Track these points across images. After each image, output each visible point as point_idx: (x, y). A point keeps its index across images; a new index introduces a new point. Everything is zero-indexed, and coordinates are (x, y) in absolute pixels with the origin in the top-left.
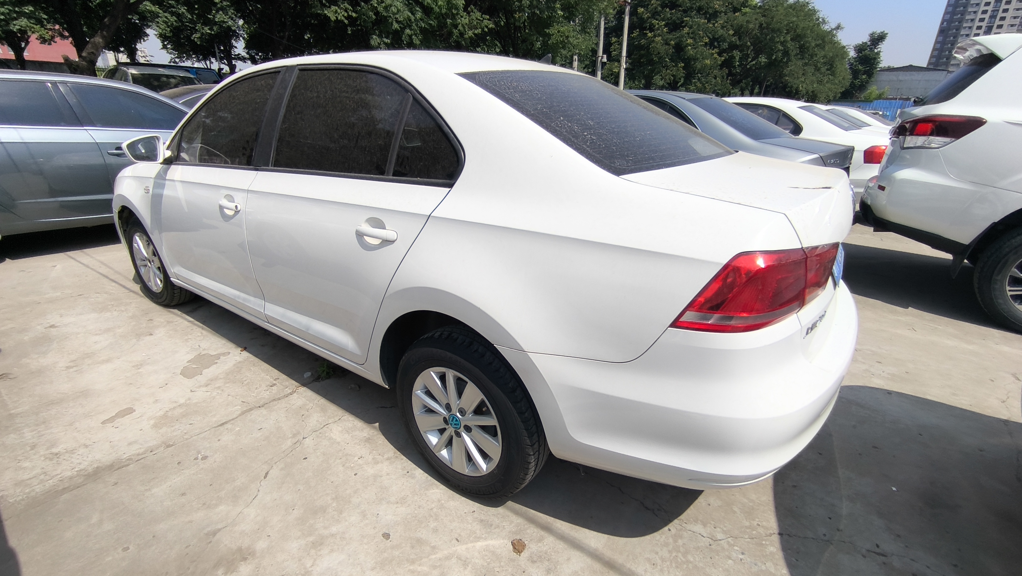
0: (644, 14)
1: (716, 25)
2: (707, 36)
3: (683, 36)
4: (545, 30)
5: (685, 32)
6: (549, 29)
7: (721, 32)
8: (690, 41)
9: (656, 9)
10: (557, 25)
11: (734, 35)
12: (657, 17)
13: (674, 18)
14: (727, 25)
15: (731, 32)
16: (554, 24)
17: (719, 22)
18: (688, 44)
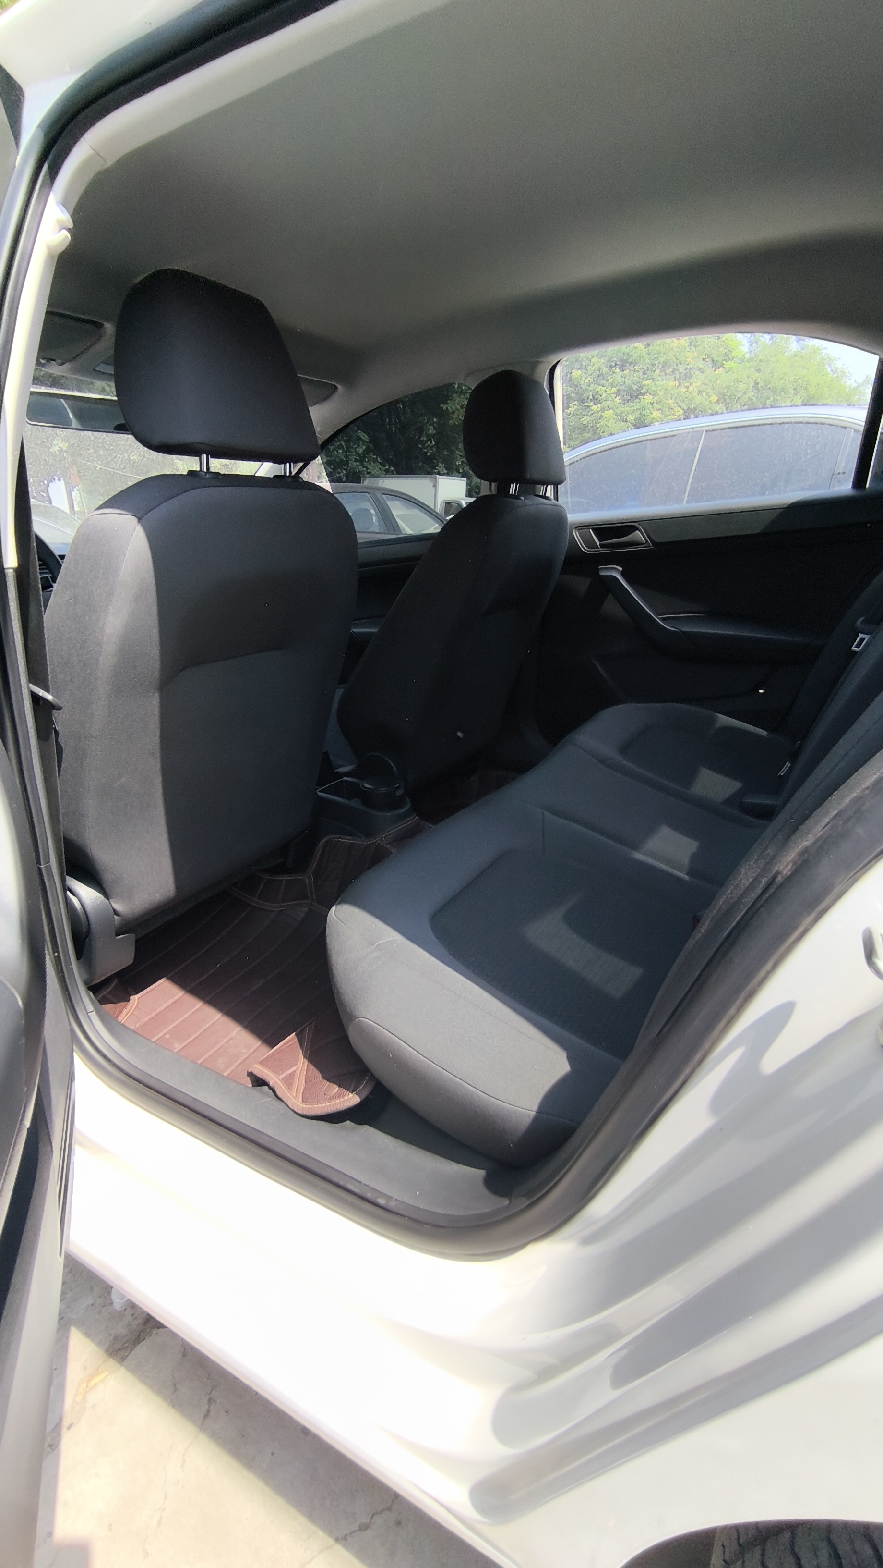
0: (583, 378)
1: (691, 388)
2: (680, 406)
3: (644, 408)
4: (441, 405)
5: (646, 401)
6: (447, 404)
7: (698, 399)
8: (656, 414)
9: (599, 370)
10: (459, 396)
11: (718, 402)
12: (603, 382)
13: (628, 382)
14: (707, 389)
15: (714, 398)
16: (454, 395)
17: (694, 384)
18: (653, 418)
